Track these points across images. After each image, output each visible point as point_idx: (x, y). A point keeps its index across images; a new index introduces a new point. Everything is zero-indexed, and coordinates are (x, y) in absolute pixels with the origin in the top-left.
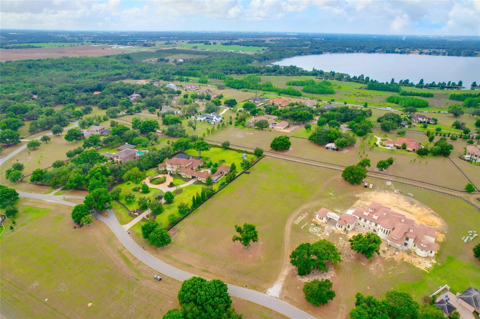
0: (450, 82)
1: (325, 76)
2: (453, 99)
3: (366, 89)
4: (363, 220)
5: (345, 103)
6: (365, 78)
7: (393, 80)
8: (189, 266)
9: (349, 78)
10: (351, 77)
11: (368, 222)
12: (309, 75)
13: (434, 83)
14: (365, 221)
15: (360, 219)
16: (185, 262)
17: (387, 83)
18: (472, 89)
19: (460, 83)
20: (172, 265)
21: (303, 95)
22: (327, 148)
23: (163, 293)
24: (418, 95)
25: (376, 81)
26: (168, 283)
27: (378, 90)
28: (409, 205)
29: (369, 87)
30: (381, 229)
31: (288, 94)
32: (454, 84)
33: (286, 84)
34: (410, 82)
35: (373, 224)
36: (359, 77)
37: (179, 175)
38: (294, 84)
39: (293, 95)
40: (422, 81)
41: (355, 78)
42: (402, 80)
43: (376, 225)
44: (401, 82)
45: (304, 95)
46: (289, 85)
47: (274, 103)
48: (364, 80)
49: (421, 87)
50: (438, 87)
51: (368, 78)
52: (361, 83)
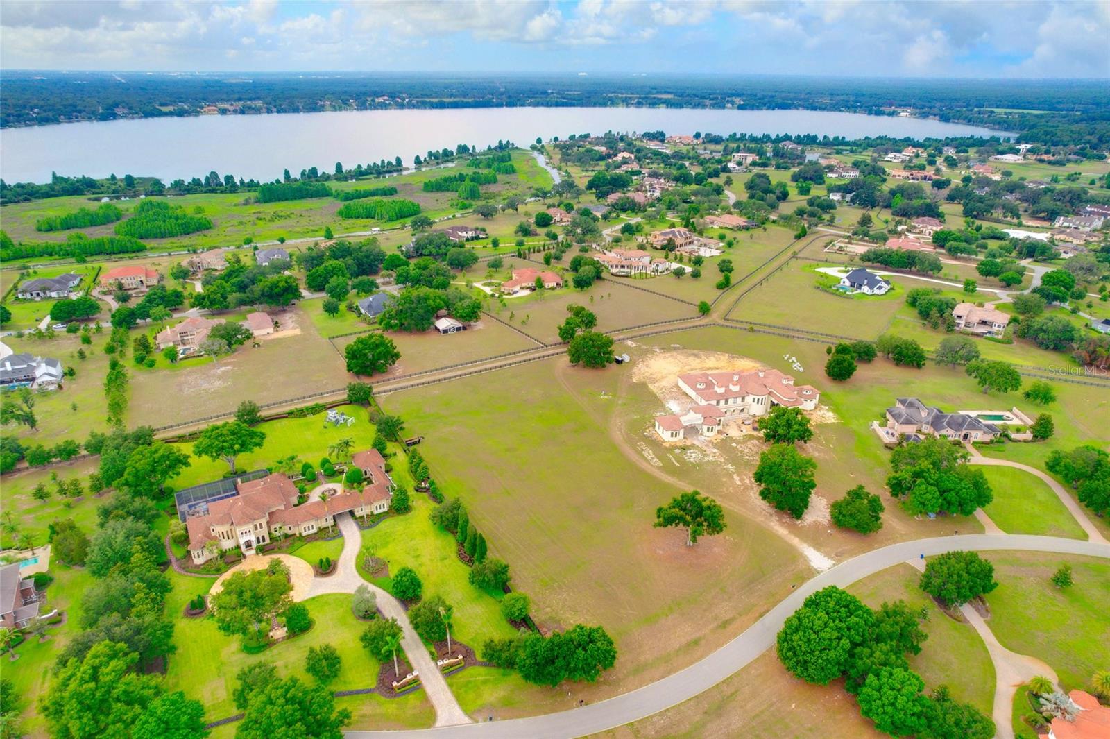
0: (383, 162)
1: (110, 191)
2: (432, 191)
3: (258, 201)
4: (722, 402)
5: (282, 241)
6: (222, 180)
7: (287, 173)
8: (696, 642)
9: (183, 184)
10: (186, 184)
11: (731, 401)
12: (56, 196)
13: (359, 166)
14: (726, 402)
15: (718, 403)
16: (677, 646)
17: (278, 181)
18: (418, 169)
19: (399, 160)
20: (676, 671)
21: (148, 247)
22: (445, 331)
23: (762, 712)
24: (373, 194)
25: (252, 181)
26: (732, 694)
27: (287, 199)
28: (698, 361)
29: (264, 196)
30: (756, 401)
31: (100, 253)
32: (389, 163)
33: (40, 230)
34: (320, 174)
35: (739, 400)
36: (207, 179)
37: (287, 536)
38: (67, 225)
39: (120, 253)
40: (339, 166)
41: (196, 182)
42: (304, 171)
43: (743, 400)
44: (303, 174)
45: (152, 245)
46: (50, 229)
47: (123, 281)
48: (222, 185)
49: (346, 179)
50: (372, 173)
51: (229, 179)
52: (222, 192)
